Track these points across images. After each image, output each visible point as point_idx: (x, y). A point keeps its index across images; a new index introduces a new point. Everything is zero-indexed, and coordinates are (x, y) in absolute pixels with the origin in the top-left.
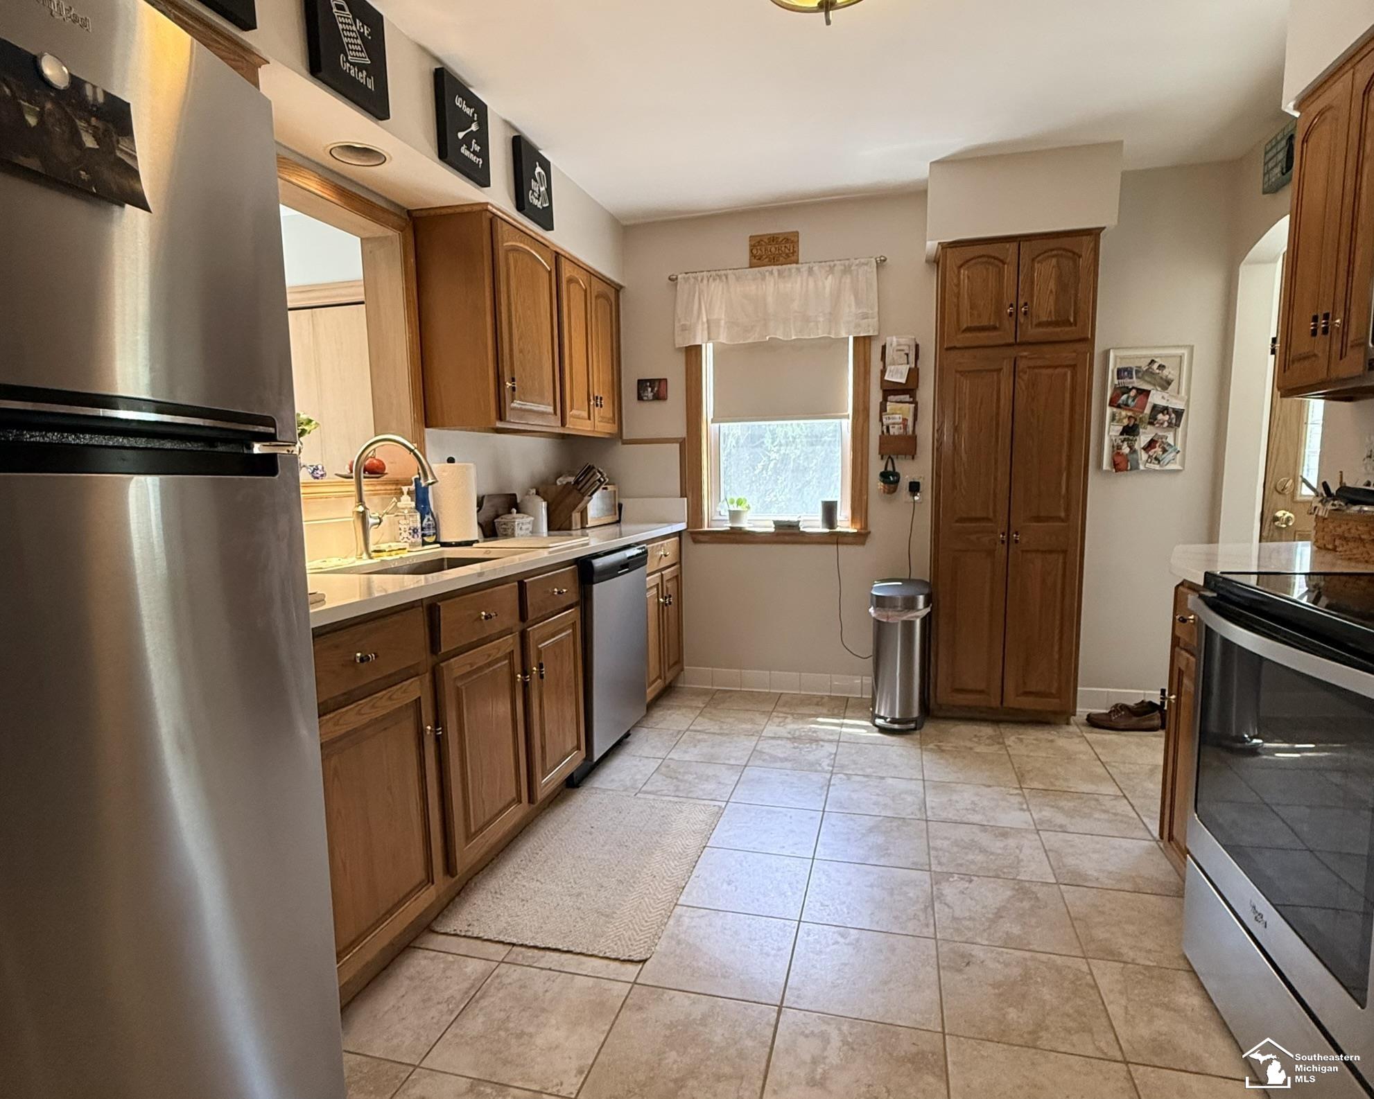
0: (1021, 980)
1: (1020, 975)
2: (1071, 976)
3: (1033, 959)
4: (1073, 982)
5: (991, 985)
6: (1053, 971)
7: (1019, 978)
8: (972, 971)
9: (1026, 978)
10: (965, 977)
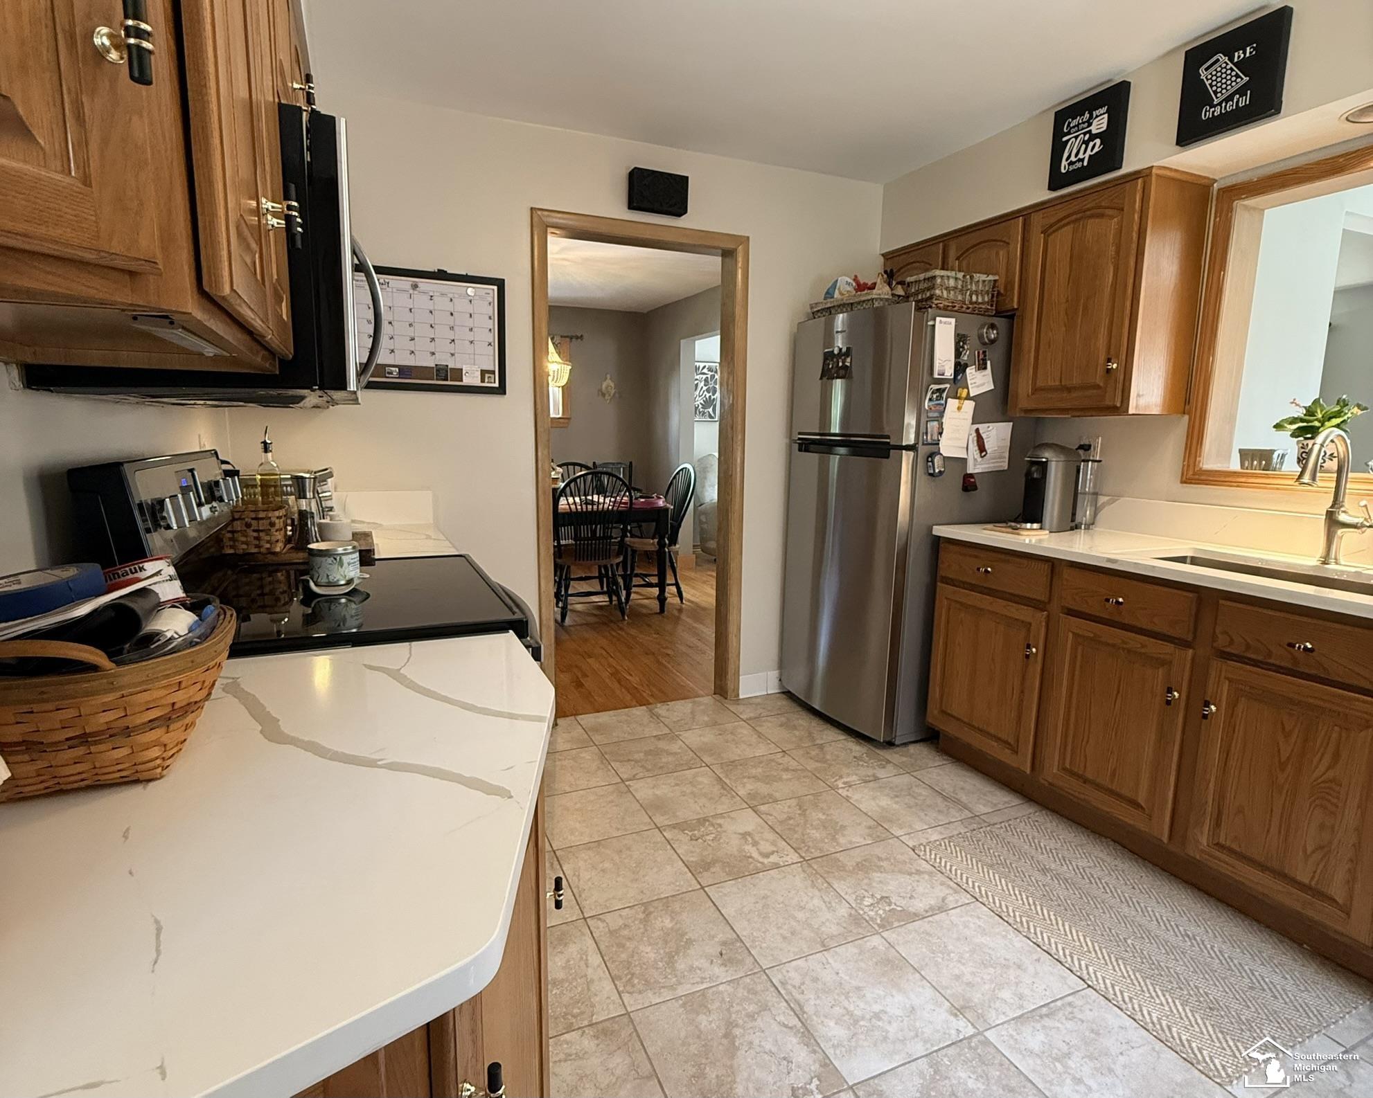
0: (673, 957)
1: (676, 961)
2: (636, 981)
3: (672, 988)
4: (633, 975)
5: (695, 941)
6: (652, 981)
7: (676, 957)
8: (713, 950)
9: (670, 960)
10: (717, 940)
